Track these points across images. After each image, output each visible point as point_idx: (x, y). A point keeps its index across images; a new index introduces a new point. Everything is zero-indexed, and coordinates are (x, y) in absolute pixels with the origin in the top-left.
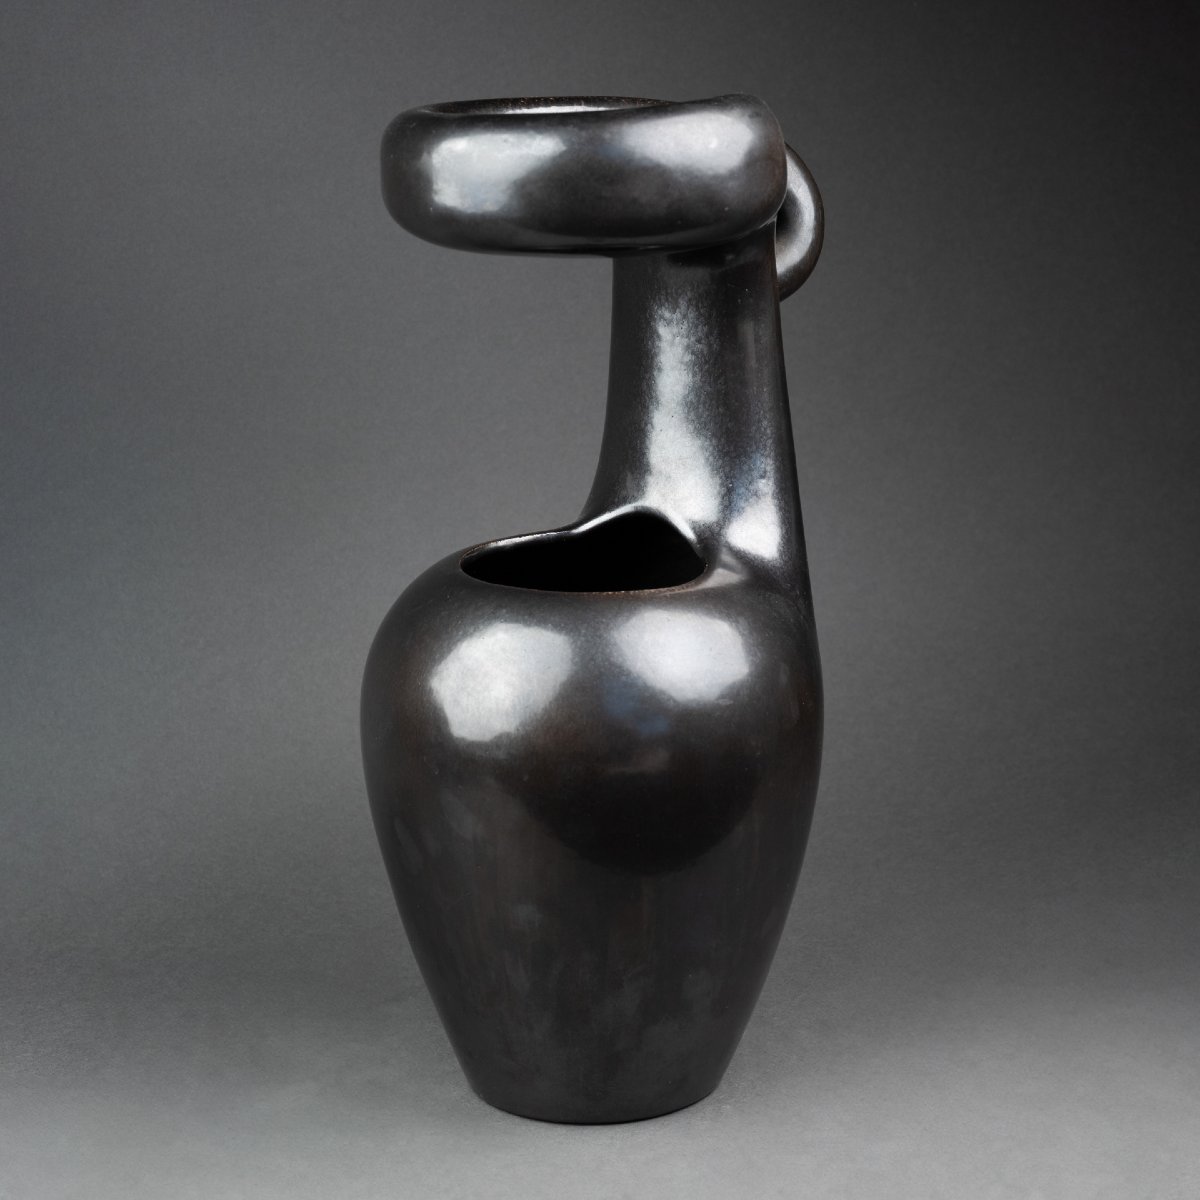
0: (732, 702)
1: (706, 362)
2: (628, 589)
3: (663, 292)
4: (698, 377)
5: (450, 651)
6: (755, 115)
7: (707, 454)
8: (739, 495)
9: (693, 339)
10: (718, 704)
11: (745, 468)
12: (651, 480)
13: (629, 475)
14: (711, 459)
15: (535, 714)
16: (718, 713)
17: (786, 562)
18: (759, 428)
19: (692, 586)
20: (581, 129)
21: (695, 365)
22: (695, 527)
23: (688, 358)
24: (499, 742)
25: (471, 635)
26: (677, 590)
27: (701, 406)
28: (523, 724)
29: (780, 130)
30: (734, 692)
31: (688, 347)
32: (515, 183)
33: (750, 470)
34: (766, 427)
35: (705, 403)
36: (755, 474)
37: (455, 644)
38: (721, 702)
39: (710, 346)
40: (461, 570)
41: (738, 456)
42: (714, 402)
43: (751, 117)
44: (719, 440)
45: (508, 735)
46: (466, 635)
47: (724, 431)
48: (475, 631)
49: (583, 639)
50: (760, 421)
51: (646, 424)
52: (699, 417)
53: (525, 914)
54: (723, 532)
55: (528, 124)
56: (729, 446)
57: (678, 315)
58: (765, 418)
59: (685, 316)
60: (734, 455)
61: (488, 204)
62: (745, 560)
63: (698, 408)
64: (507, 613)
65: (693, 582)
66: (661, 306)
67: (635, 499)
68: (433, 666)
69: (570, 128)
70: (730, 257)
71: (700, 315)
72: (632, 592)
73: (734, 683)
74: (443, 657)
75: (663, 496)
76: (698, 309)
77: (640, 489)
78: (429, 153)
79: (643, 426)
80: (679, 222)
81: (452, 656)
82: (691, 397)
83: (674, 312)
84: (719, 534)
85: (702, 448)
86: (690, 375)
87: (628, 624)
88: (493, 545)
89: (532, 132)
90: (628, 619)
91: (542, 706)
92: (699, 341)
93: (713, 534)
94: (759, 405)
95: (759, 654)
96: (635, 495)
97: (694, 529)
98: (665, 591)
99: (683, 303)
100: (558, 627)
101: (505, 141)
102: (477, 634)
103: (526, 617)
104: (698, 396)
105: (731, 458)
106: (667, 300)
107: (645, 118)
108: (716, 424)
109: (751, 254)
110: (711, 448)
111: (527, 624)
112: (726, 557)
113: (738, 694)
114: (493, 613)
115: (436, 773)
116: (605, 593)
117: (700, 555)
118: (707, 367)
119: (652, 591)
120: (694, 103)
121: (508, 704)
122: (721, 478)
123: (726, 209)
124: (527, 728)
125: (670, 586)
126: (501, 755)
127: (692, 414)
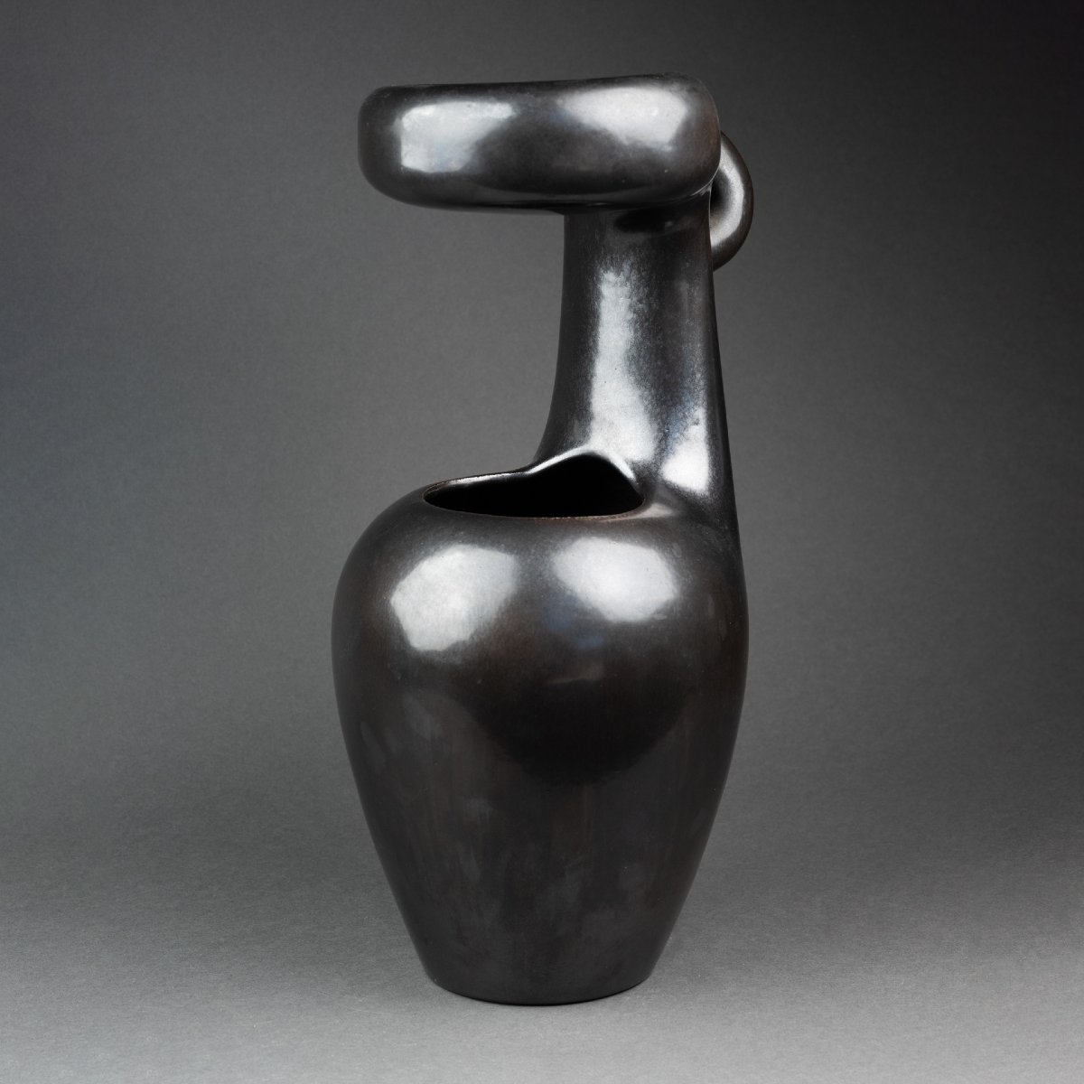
0: (665, 617)
1: (647, 320)
2: (574, 514)
3: (609, 257)
4: (639, 334)
5: (412, 568)
6: (693, 90)
7: (646, 403)
8: (675, 439)
9: (635, 299)
10: (653, 619)
11: (680, 415)
12: (594, 425)
13: (576, 422)
14: (650, 406)
15: (489, 624)
16: (653, 627)
17: (716, 500)
18: (693, 380)
19: (631, 515)
20: (536, 96)
21: (636, 322)
22: (635, 467)
23: (631, 316)
24: (454, 650)
25: (433, 554)
26: (618, 518)
27: (641, 360)
28: (477, 632)
29: (715, 106)
30: (668, 610)
31: (630, 306)
32: (477, 143)
33: (685, 417)
34: (698, 380)
35: (644, 357)
36: (689, 421)
37: (417, 562)
38: (655, 616)
39: (650, 305)
40: (424, 501)
41: (674, 405)
42: (653, 356)
43: (689, 91)
44: (657, 390)
45: (464, 642)
46: (427, 554)
47: (662, 381)
48: (435, 550)
49: (533, 557)
50: (694, 374)
51: (592, 376)
52: (640, 369)
53: (477, 807)
54: (660, 472)
55: (490, 91)
56: (666, 396)
57: (622, 278)
58: (699, 371)
59: (628, 279)
60: (670, 403)
61: (453, 162)
62: (679, 497)
63: (638, 361)
64: (465, 535)
65: (632, 512)
66: (607, 270)
67: (580, 443)
68: (397, 583)
69: (527, 95)
70: (669, 224)
71: (642, 277)
72: (577, 518)
73: (668, 601)
74: (406, 573)
75: (607, 440)
76: (639, 273)
77: (585, 436)
78: (401, 118)
79: (589, 378)
80: (623, 181)
81: (414, 573)
82: (634, 351)
83: (619, 275)
84: (656, 474)
85: (641, 397)
86: (632, 332)
87: (573, 545)
88: (453, 483)
89: (492, 98)
90: (574, 540)
91: (494, 617)
92: (640, 301)
93: (650, 473)
94: (694, 360)
95: (691, 576)
96: (582, 439)
97: (633, 469)
98: (608, 519)
99: (626, 267)
100: (509, 549)
101: (469, 106)
102: (437, 553)
103: (482, 538)
104: (639, 351)
105: (668, 406)
106: (612, 265)
107: (594, 87)
108: (655, 375)
109: (688, 223)
110: (650, 398)
111: (482, 544)
112: (661, 492)
113: (672, 610)
114: (452, 535)
115: (399, 678)
116: (553, 518)
117: (638, 492)
118: (647, 324)
119: (596, 517)
120: (638, 76)
121: (464, 615)
122: (659, 424)
123: (666, 171)
124: (481, 636)
125: (611, 514)
126: (457, 661)
127: (633, 367)
